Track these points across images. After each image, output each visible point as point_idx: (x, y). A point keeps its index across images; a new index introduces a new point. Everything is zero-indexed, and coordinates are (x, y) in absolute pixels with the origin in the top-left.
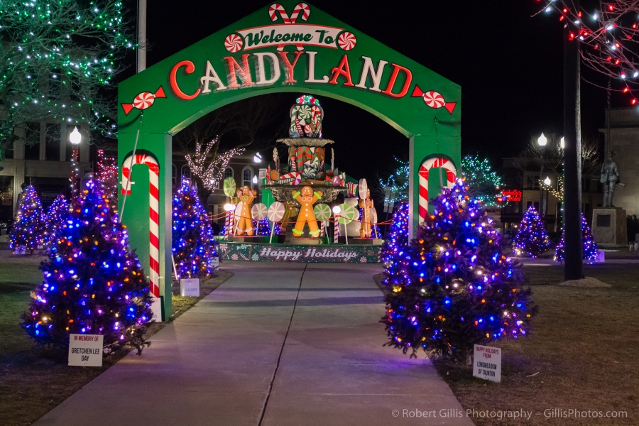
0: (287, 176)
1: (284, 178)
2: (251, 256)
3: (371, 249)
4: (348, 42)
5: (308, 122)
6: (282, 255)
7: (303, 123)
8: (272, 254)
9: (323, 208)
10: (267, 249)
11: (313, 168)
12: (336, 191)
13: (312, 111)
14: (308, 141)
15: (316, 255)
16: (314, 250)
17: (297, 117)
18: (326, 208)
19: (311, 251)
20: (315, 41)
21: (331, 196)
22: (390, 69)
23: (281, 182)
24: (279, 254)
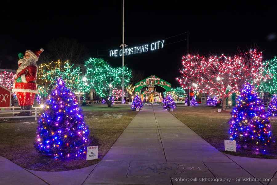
4: (159, 79)
11: (152, 91)
14: (151, 87)
15: (153, 104)
20: (156, 79)
22: (163, 83)
23: (147, 93)
24: (148, 104)
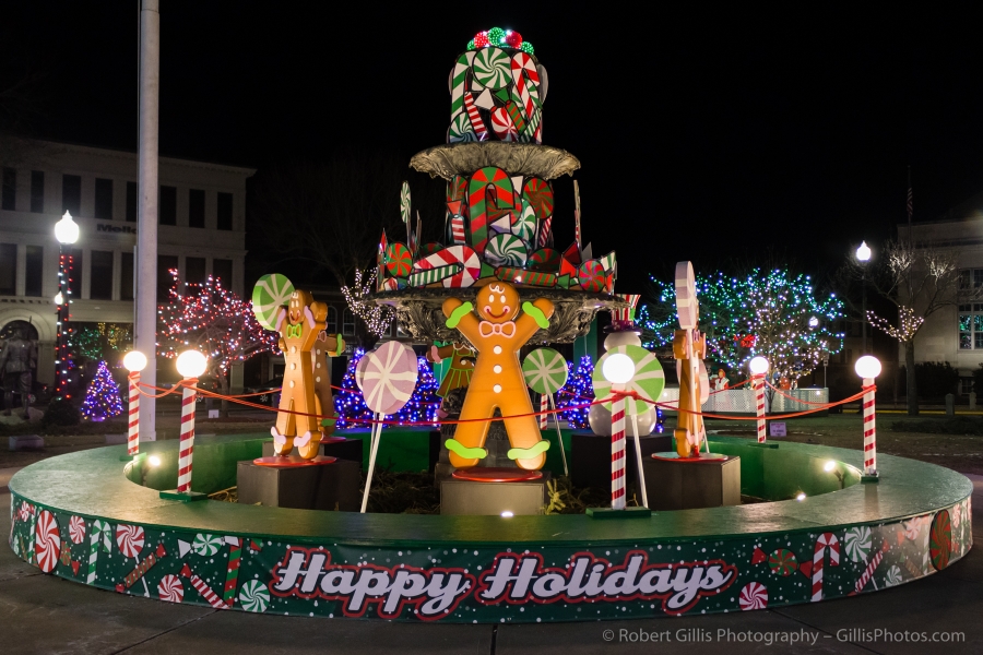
0: (435, 260)
1: (427, 268)
2: (239, 589)
3: (782, 546)
5: (503, 99)
6: (378, 591)
7: (485, 101)
8: (327, 586)
9: (548, 361)
10: (308, 559)
11: (515, 237)
12: (591, 307)
13: (514, 65)
15: (539, 589)
16: (529, 565)
17: (468, 88)
18: (554, 361)
19: (515, 572)
21: (576, 322)
23: (419, 279)
24: (360, 585)
